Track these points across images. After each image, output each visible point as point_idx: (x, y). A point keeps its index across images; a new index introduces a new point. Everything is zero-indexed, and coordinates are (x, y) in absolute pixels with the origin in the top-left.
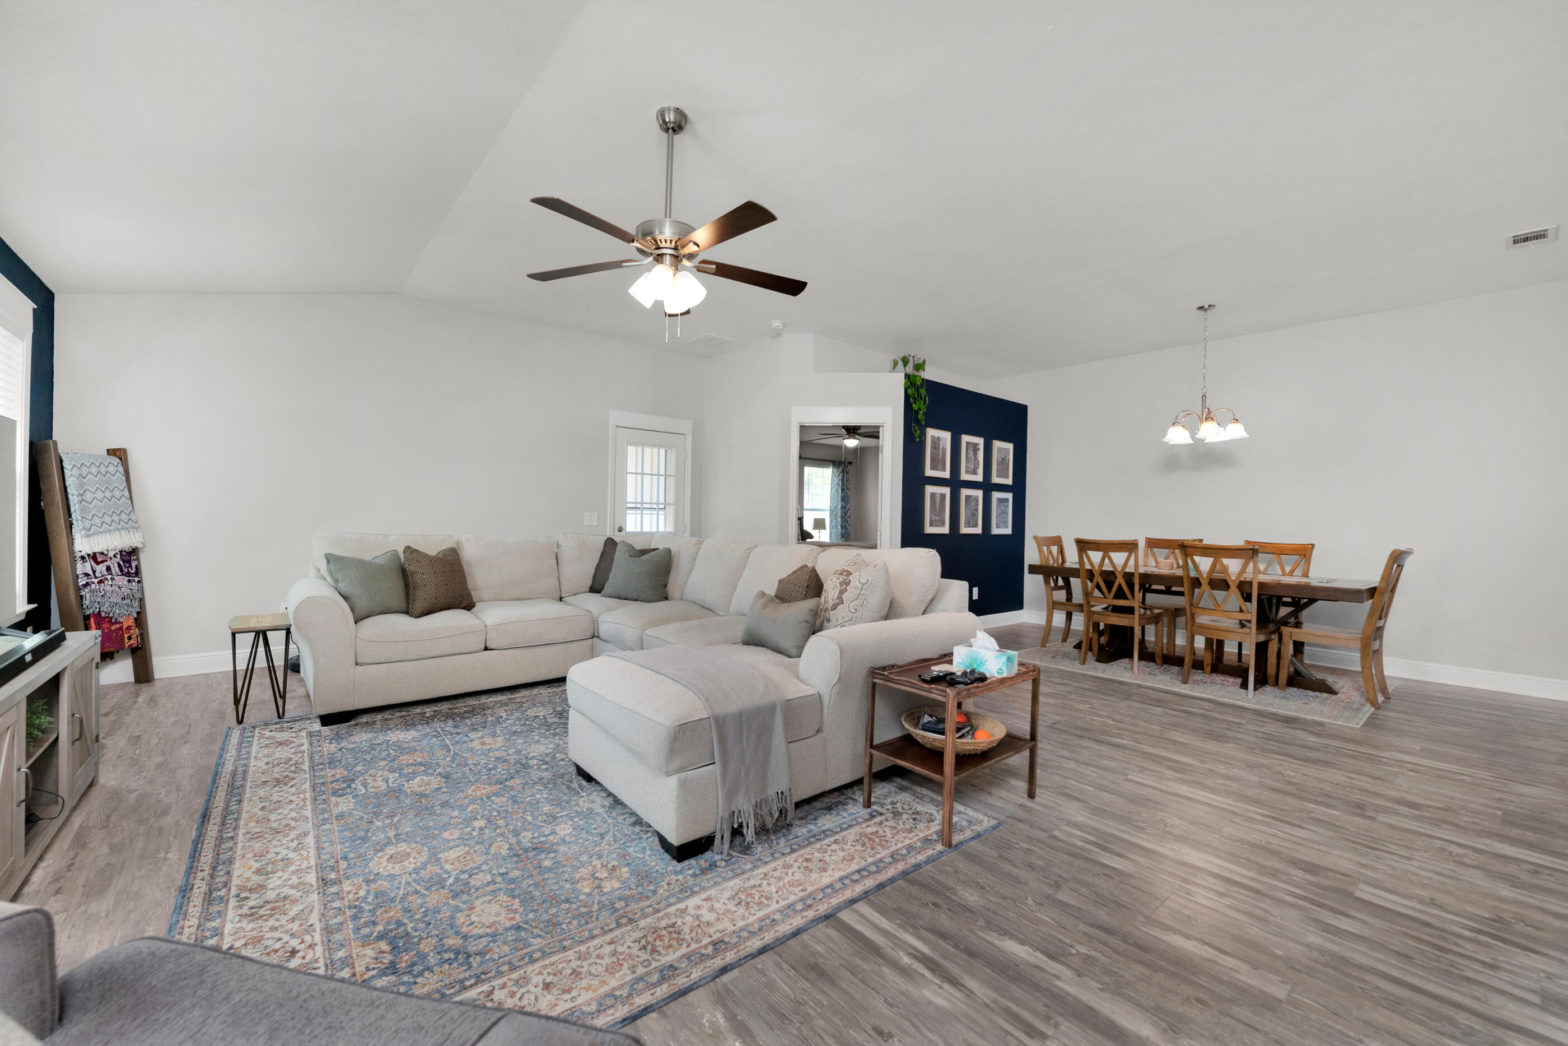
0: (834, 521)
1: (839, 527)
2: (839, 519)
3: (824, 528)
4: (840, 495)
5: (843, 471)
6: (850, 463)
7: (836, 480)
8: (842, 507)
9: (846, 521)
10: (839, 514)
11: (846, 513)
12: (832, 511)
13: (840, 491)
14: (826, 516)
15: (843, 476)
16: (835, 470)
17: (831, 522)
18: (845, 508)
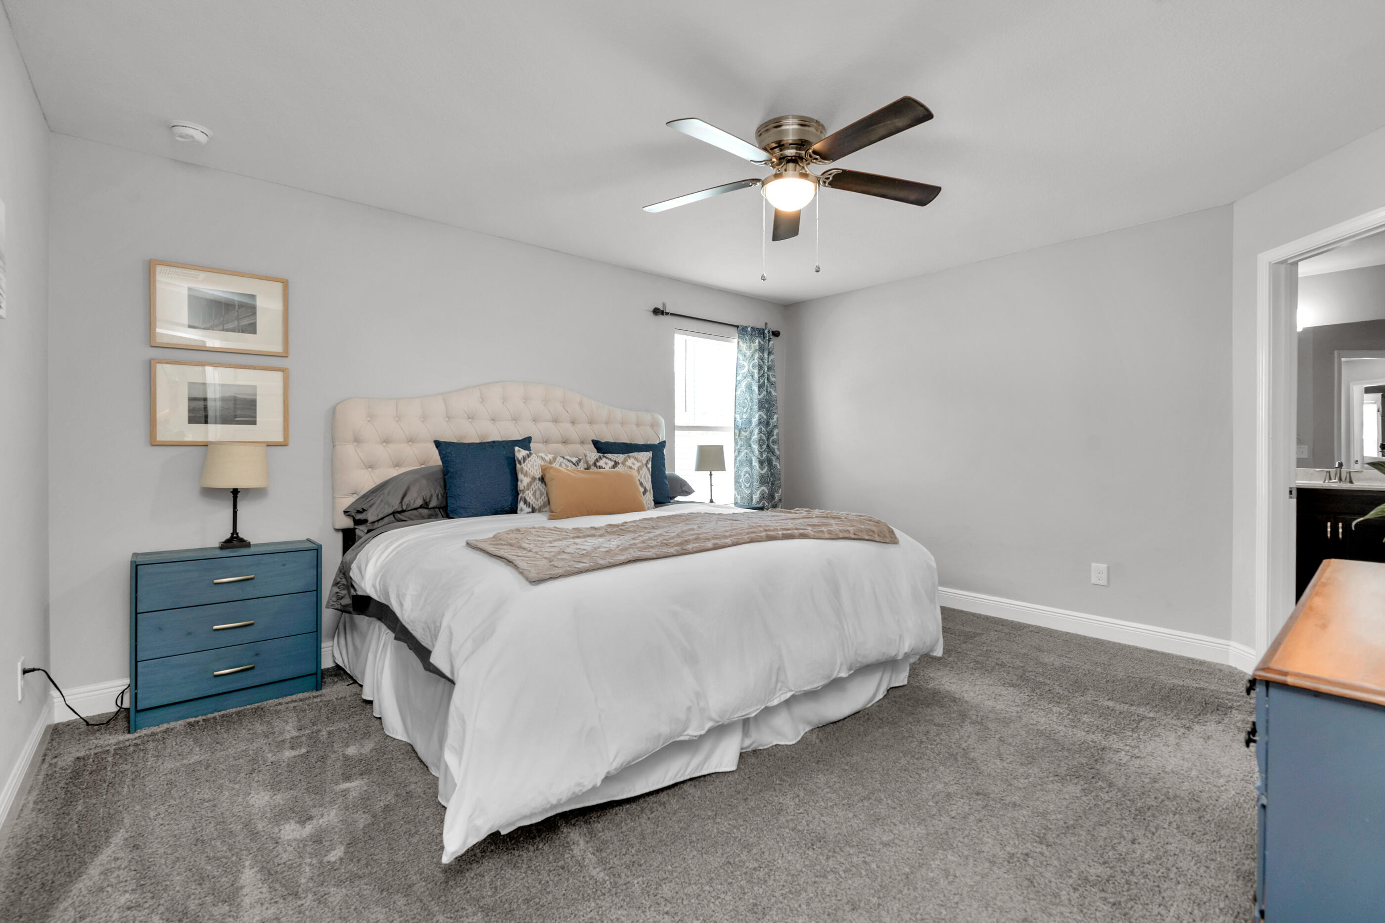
0: (744, 451)
1: (756, 464)
2: (755, 447)
3: (722, 468)
4: (756, 396)
5: (761, 349)
6: (776, 334)
7: (747, 367)
8: (760, 422)
9: (770, 450)
10: (755, 437)
11: (770, 434)
12: (739, 430)
13: (755, 388)
14: (727, 441)
15: (761, 359)
16: (744, 346)
17: (738, 452)
18: (768, 424)
